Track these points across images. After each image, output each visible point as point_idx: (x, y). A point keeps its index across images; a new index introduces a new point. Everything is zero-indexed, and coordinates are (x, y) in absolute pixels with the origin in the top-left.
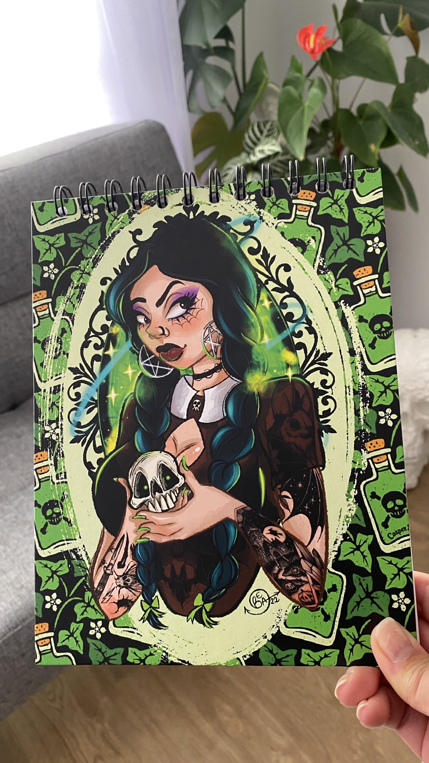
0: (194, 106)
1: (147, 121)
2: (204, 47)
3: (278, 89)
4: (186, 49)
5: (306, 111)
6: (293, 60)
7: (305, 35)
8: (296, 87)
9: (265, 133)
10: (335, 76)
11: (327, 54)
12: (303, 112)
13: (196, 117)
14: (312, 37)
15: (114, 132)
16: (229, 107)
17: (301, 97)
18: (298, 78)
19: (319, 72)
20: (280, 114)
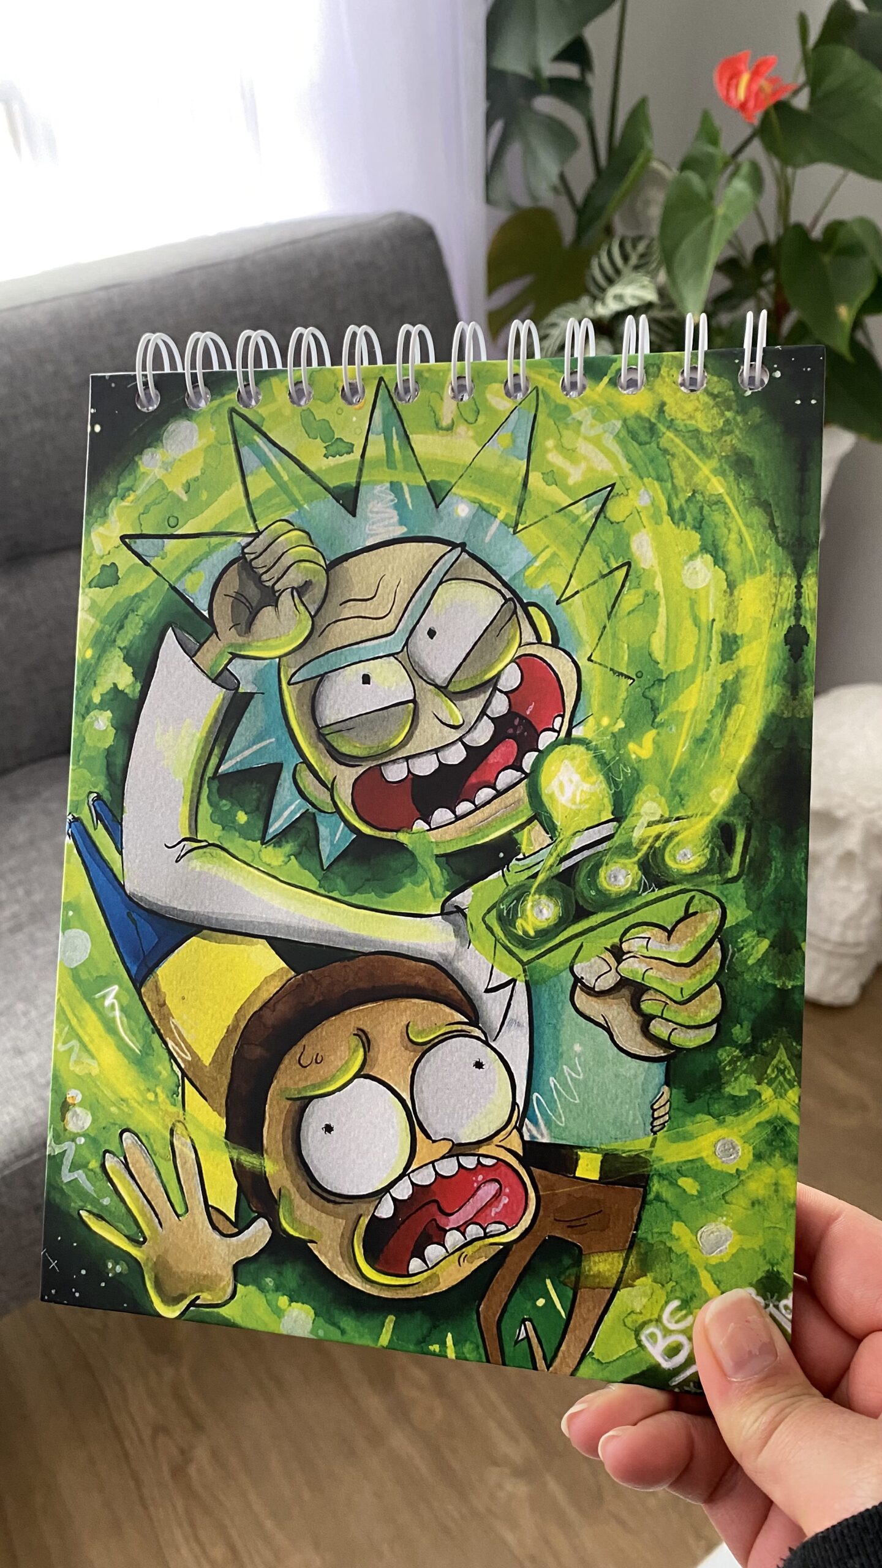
0: (498, 193)
1: (400, 214)
2: (530, 76)
3: (670, 174)
5: (718, 224)
6: (706, 117)
7: (731, 73)
8: (704, 177)
9: (634, 260)
10: (788, 160)
11: (774, 116)
12: (710, 228)
13: (502, 215)
14: (745, 79)
15: (334, 231)
16: (571, 197)
17: (711, 196)
18: (711, 158)
20: (664, 224)
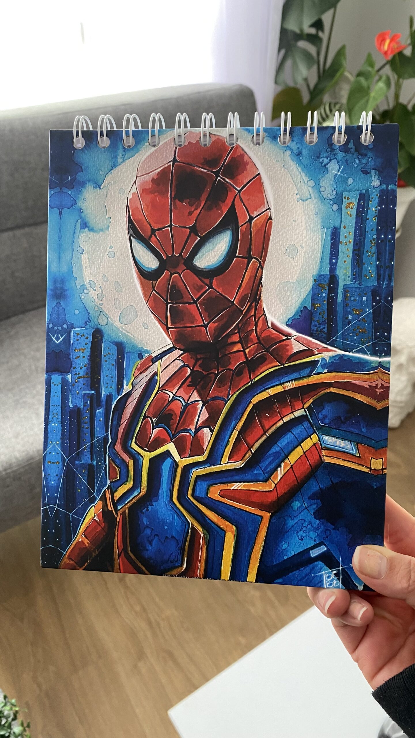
0: (280, 80)
1: (241, 85)
4: (284, 32)
5: (371, 101)
6: (369, 56)
8: (367, 80)
10: (400, 76)
11: (397, 57)
12: (367, 102)
14: (387, 42)
15: (215, 90)
16: (308, 86)
17: (369, 88)
18: (370, 72)
20: (349, 99)
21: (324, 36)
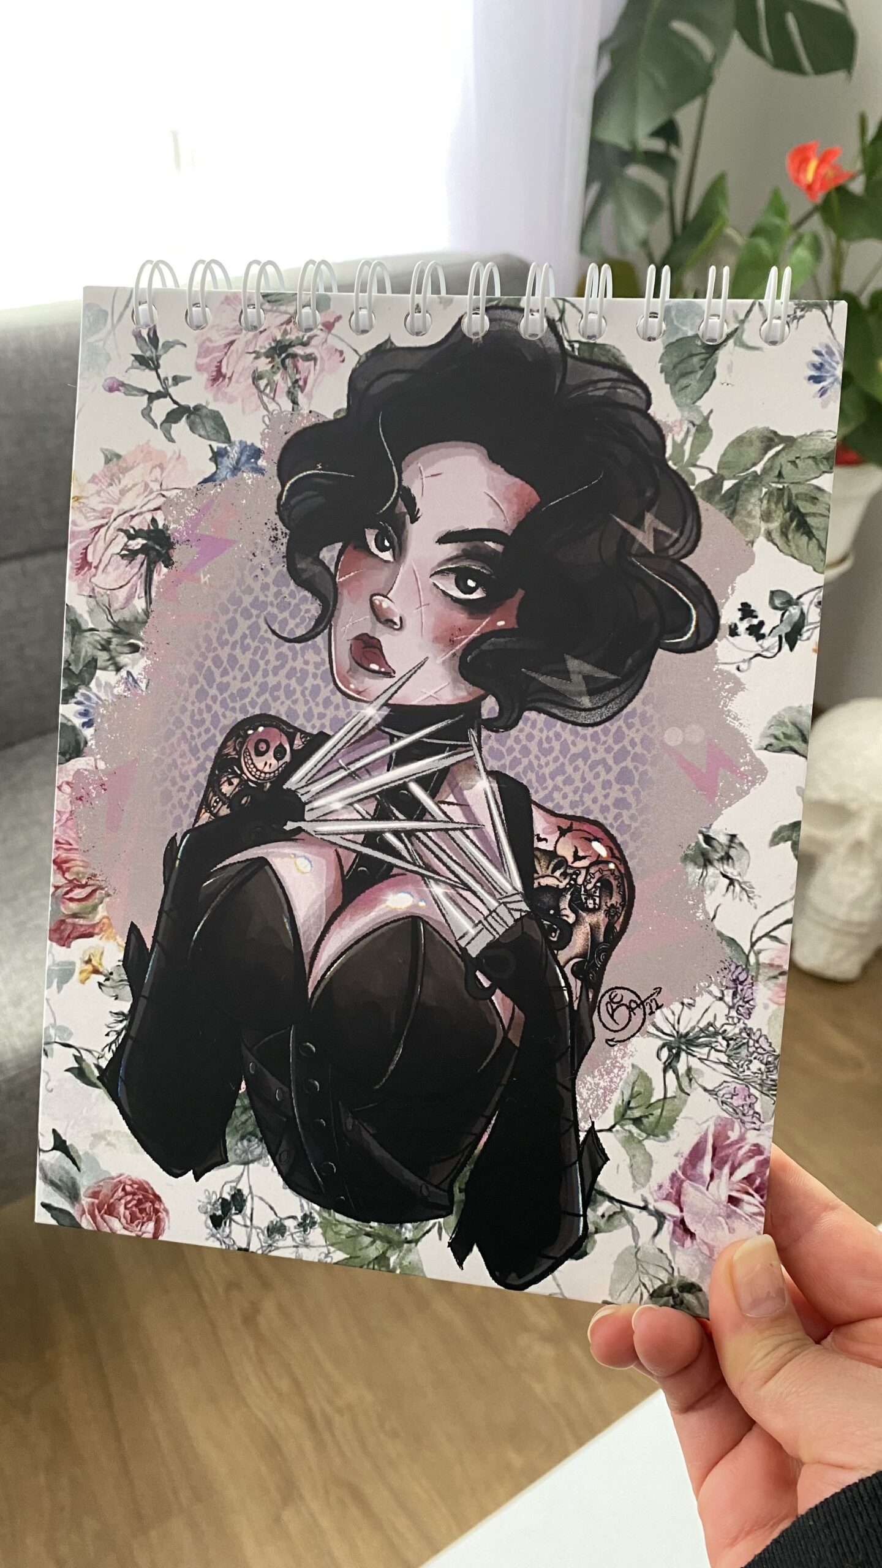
0: (590, 243)
2: (626, 146)
3: (740, 240)
6: (776, 195)
7: (801, 158)
8: (771, 243)
10: (842, 235)
11: (834, 196)
14: (813, 165)
16: (650, 255)
17: (776, 259)
18: (778, 228)
19: (816, 224)
20: (735, 281)
21: (682, 155)
